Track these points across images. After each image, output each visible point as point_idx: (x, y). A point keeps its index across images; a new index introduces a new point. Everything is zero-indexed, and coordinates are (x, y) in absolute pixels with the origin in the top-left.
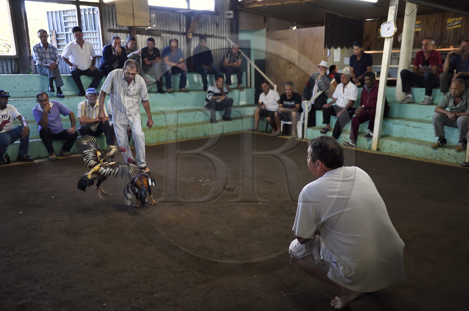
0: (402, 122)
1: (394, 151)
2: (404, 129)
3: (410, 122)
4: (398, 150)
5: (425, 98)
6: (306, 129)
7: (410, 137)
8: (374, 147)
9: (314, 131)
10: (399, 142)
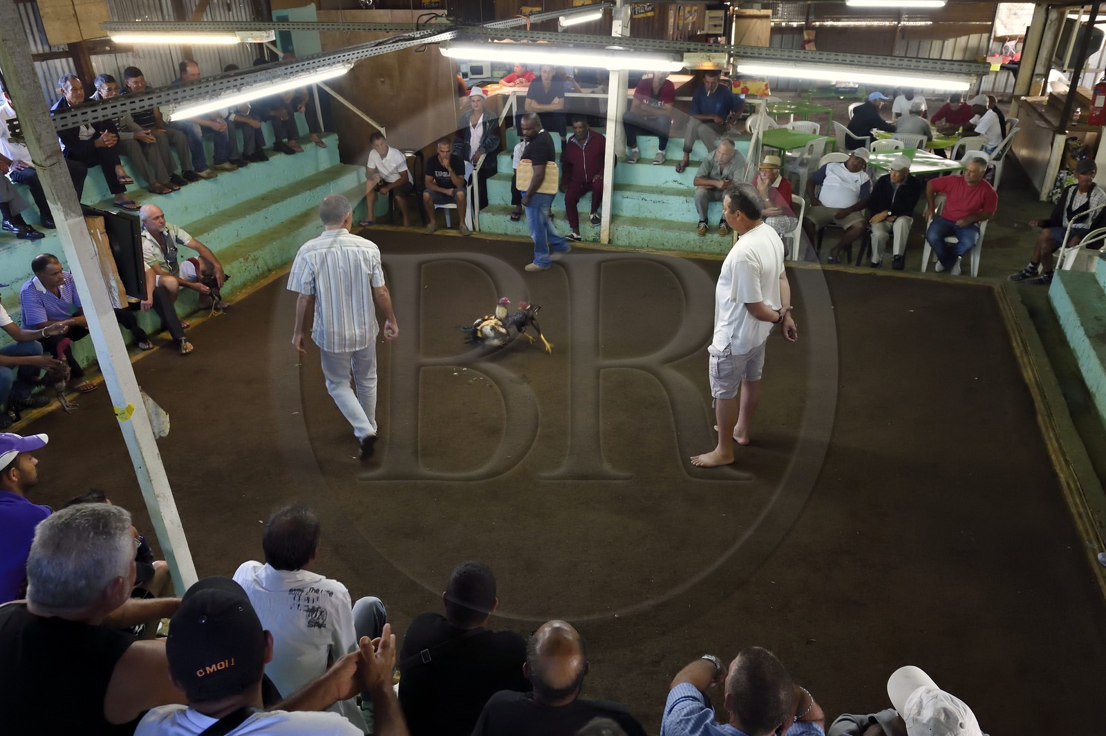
0: (636, 195)
1: (633, 242)
2: (639, 205)
3: (648, 195)
4: (640, 240)
5: (657, 154)
6: (479, 213)
7: (649, 215)
8: (604, 238)
9: (495, 216)
10: (641, 228)
